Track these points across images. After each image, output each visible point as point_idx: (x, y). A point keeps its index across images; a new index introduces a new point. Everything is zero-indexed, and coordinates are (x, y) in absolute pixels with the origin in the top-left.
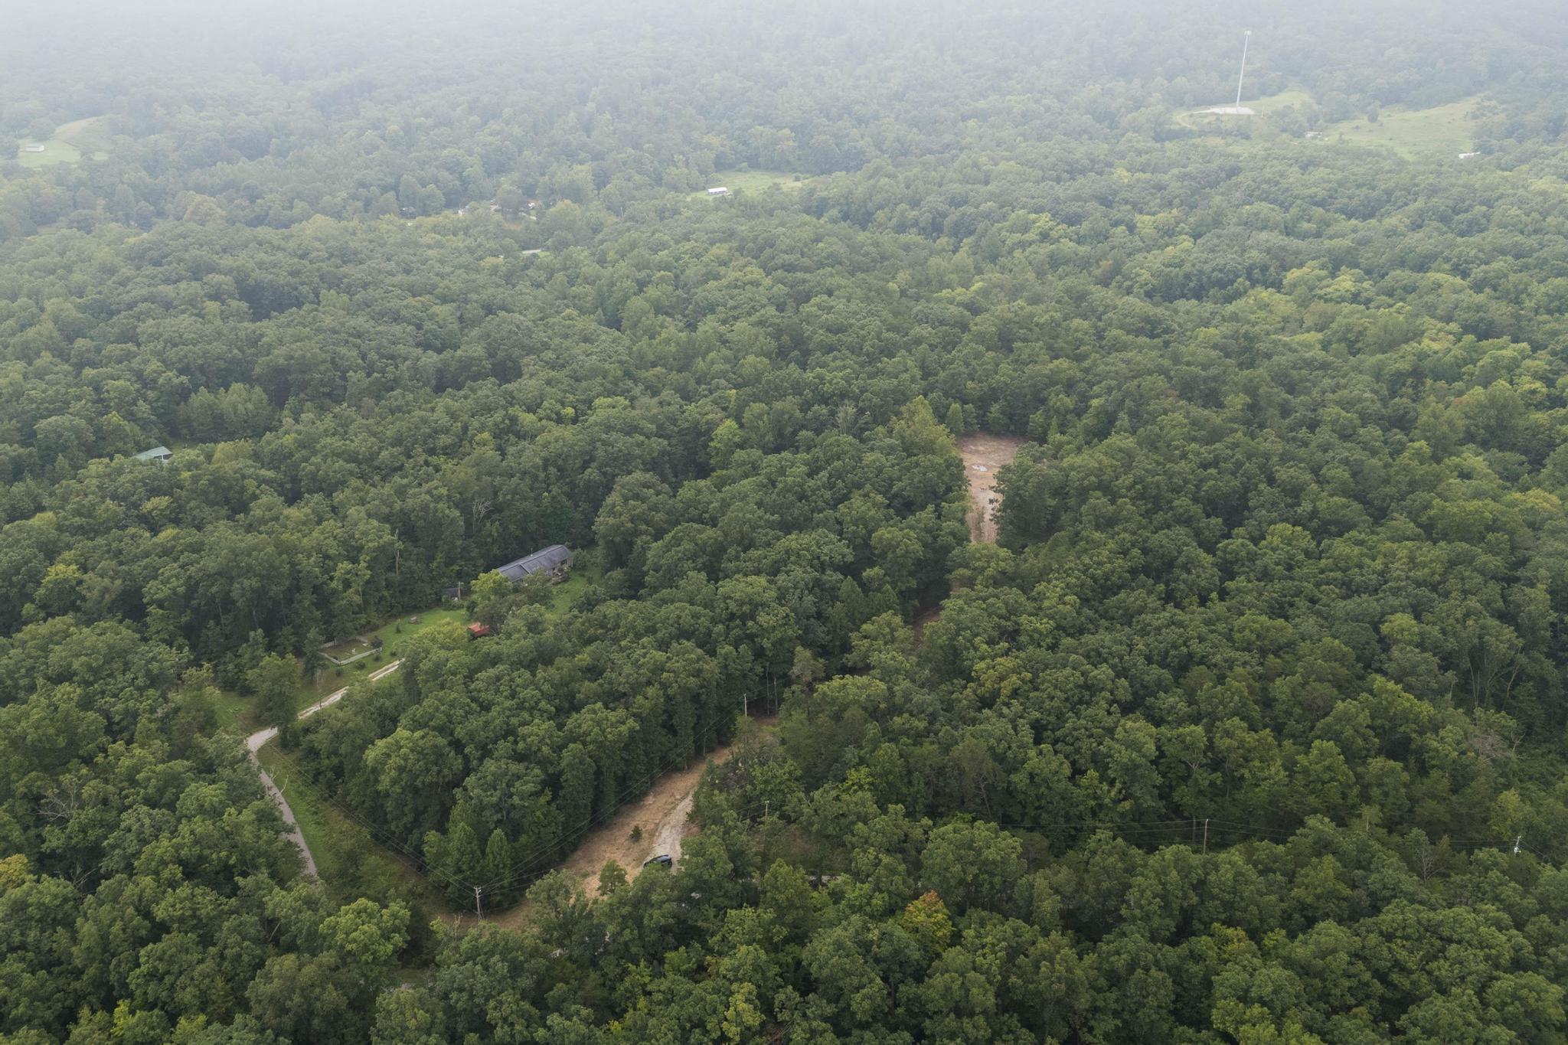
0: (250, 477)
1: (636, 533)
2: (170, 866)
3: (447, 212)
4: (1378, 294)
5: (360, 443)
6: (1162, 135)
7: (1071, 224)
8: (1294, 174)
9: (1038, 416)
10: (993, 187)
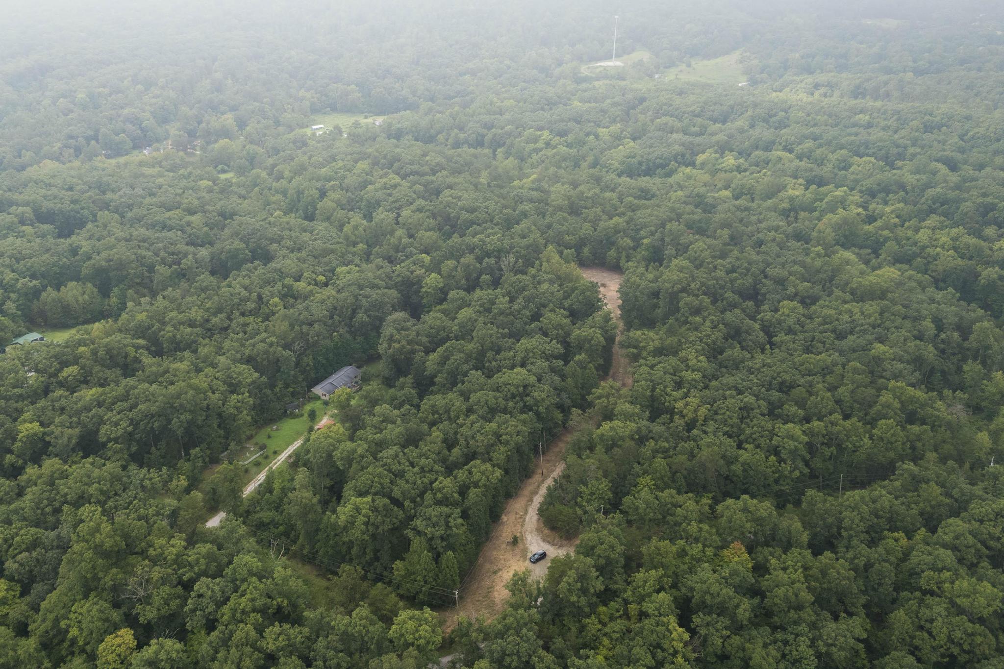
0: (128, 346)
1: (413, 352)
2: (252, 615)
3: (136, 152)
4: (751, 166)
5: (196, 314)
6: (579, 80)
7: (561, 136)
8: (678, 101)
9: (612, 253)
10: (507, 116)
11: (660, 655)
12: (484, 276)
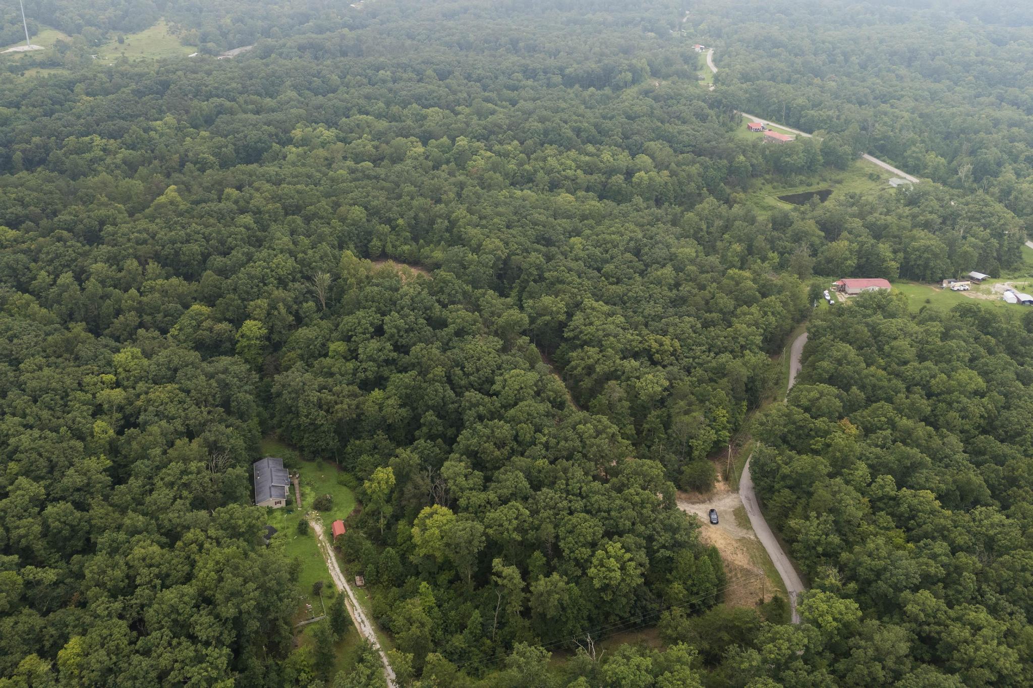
9: (375, 242)
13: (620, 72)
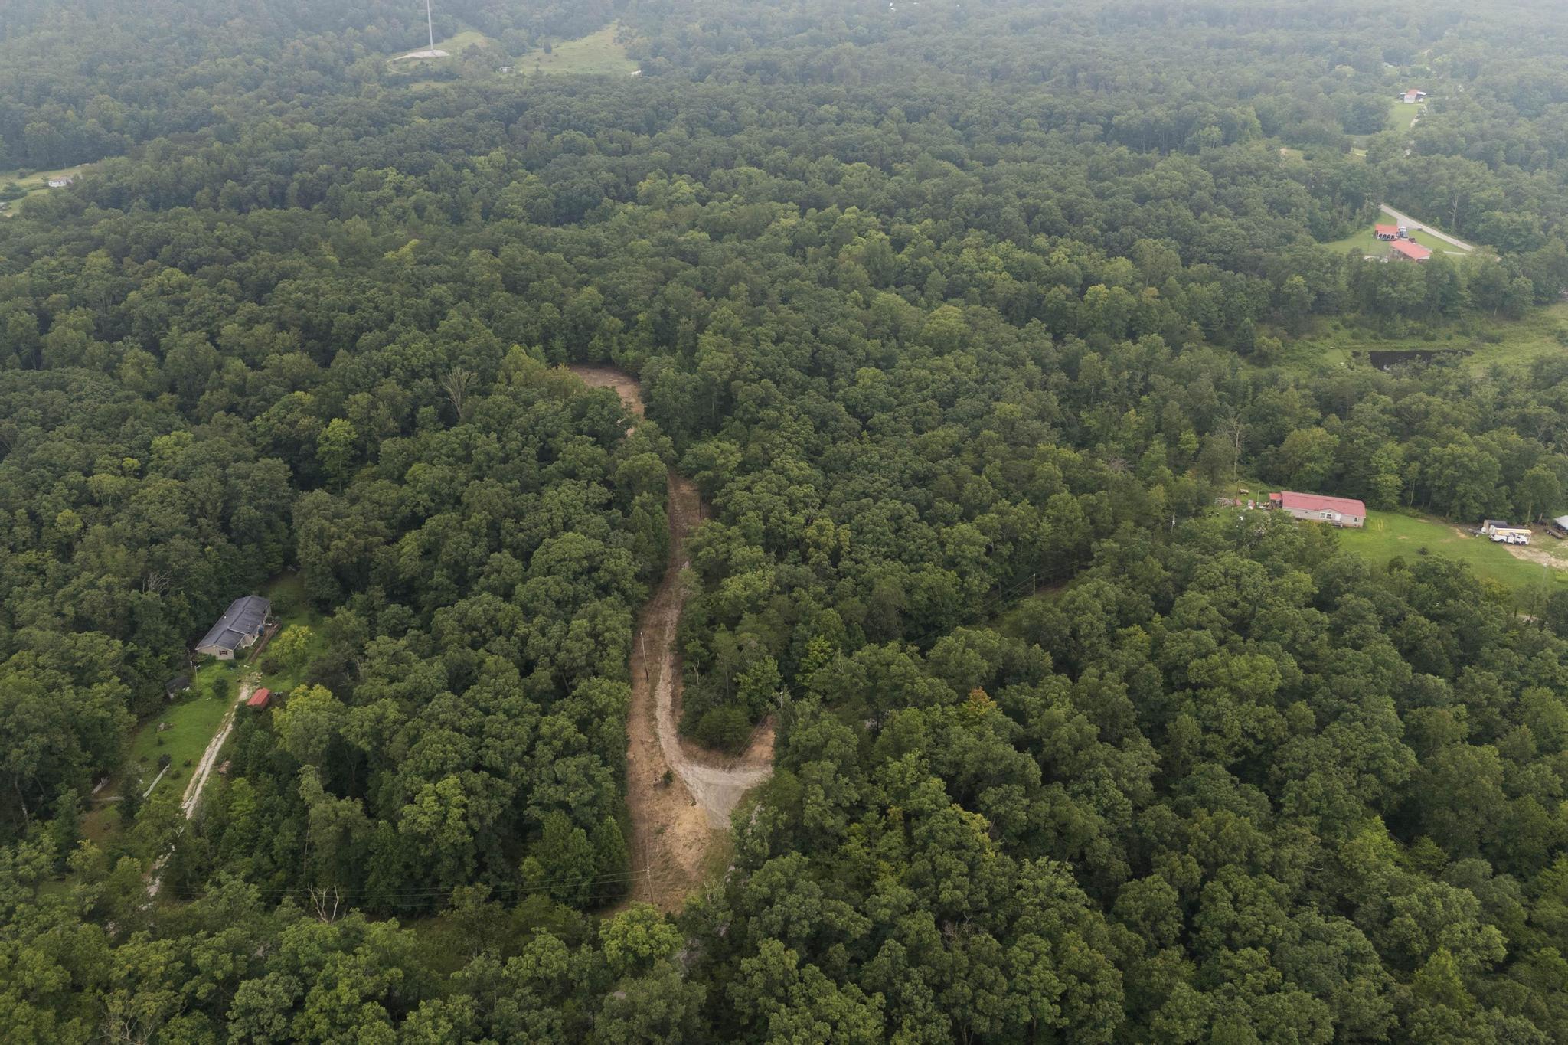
1: (369, 548)
4: (713, 191)
7: (418, 175)
9: (597, 342)
10: (312, 150)
11: (968, 855)
12: (422, 410)
13: (1203, 126)
